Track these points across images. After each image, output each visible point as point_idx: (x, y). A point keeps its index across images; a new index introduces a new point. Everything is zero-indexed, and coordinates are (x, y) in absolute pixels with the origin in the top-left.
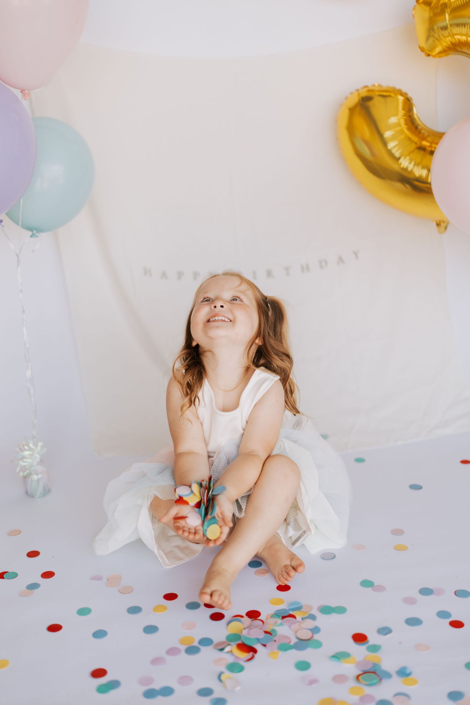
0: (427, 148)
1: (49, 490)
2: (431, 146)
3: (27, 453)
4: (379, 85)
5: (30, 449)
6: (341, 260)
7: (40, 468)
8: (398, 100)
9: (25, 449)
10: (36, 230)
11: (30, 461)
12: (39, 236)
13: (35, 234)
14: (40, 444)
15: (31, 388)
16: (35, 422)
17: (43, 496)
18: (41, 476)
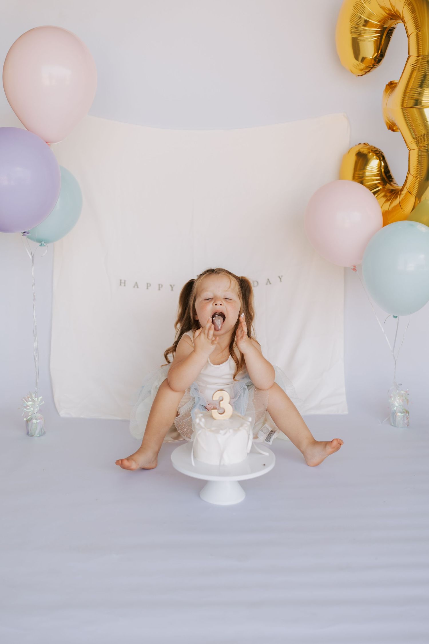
1: (45, 433)
3: (30, 403)
5: (33, 401)
6: (269, 282)
9: (29, 400)
10: (44, 241)
11: (32, 409)
12: (46, 246)
13: (43, 244)
14: (40, 397)
15: (37, 355)
16: (38, 381)
17: (40, 436)
18: (40, 421)
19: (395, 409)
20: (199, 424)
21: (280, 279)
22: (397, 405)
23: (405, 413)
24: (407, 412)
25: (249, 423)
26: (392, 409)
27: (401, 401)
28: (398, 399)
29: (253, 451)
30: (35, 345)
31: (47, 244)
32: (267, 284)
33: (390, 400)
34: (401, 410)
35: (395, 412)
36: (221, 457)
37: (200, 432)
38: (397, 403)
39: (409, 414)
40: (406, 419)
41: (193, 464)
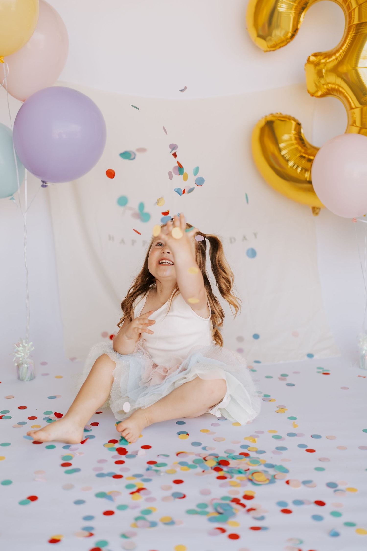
1: (35, 377)
3: (20, 349)
4: (281, 114)
5: (24, 346)
6: (245, 238)
7: (29, 360)
8: (292, 123)
9: (20, 346)
11: (23, 354)
14: (31, 343)
17: (30, 380)
18: (30, 365)
19: (364, 353)
21: (256, 235)
22: (365, 348)
26: (361, 352)
28: (366, 343)
35: (364, 356)
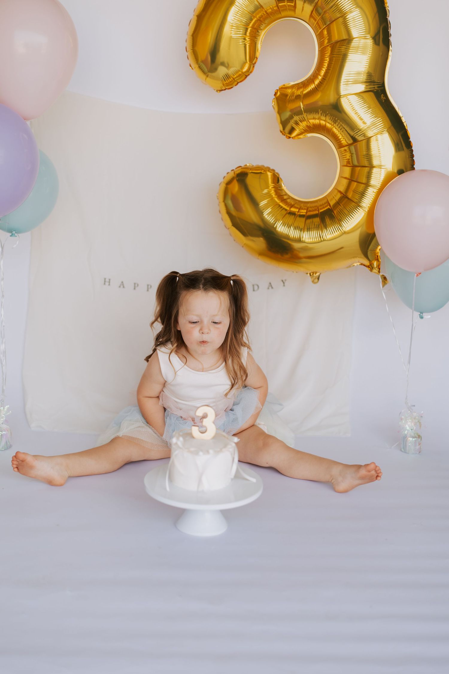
0: (296, 213)
2: (298, 212)
6: (270, 286)
8: (267, 176)
10: (15, 231)
12: (18, 236)
13: (14, 234)
14: (7, 407)
15: (4, 359)
16: (4, 388)
17: (5, 450)
18: (5, 433)
19: (406, 434)
20: (176, 443)
21: (284, 283)
22: (408, 428)
23: (417, 438)
24: (419, 436)
25: (234, 445)
26: (403, 433)
27: (413, 424)
28: (410, 422)
29: (237, 476)
30: (3, 347)
31: (19, 234)
32: (268, 288)
33: (400, 423)
34: (413, 435)
35: (406, 437)
36: (200, 481)
37: (176, 452)
38: (408, 426)
39: (421, 439)
40: (418, 445)
41: (168, 489)
